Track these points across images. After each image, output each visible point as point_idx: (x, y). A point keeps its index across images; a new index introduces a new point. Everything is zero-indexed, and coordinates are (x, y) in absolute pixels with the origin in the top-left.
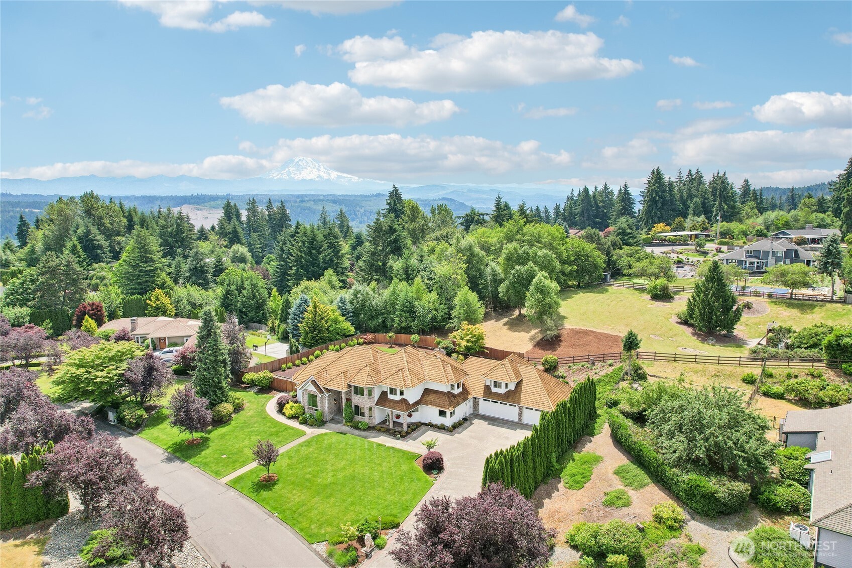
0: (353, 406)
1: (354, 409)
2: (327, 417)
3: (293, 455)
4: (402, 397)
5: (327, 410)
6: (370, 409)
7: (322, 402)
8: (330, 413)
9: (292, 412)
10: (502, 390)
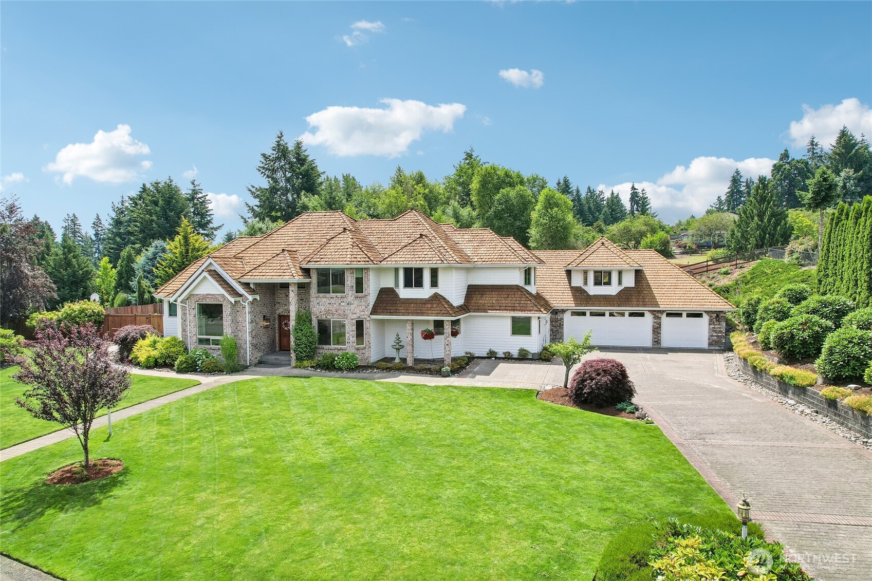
0: (315, 323)
1: (316, 330)
2: (249, 354)
3: (172, 416)
4: (434, 290)
5: (248, 338)
6: (360, 325)
7: (235, 321)
8: (255, 346)
9: (155, 353)
10: (613, 290)
